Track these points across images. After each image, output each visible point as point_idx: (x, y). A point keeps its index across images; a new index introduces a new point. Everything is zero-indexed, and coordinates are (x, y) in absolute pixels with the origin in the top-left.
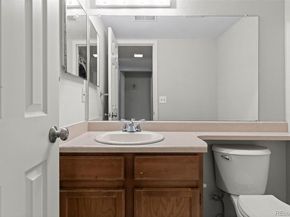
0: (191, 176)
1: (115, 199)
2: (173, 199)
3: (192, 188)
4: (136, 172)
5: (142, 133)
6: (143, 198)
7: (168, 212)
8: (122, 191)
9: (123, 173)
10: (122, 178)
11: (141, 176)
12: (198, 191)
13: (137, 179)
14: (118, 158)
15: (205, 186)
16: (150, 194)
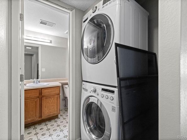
0: (57, 92)
1: (36, 101)
2: (53, 98)
3: (57, 95)
4: (42, 93)
5: (40, 83)
6: (44, 100)
7: (51, 102)
8: (38, 99)
9: (38, 94)
10: (38, 95)
11: (44, 94)
12: (59, 95)
13: (43, 95)
14: (37, 90)
15: (61, 94)
16: (46, 98)
